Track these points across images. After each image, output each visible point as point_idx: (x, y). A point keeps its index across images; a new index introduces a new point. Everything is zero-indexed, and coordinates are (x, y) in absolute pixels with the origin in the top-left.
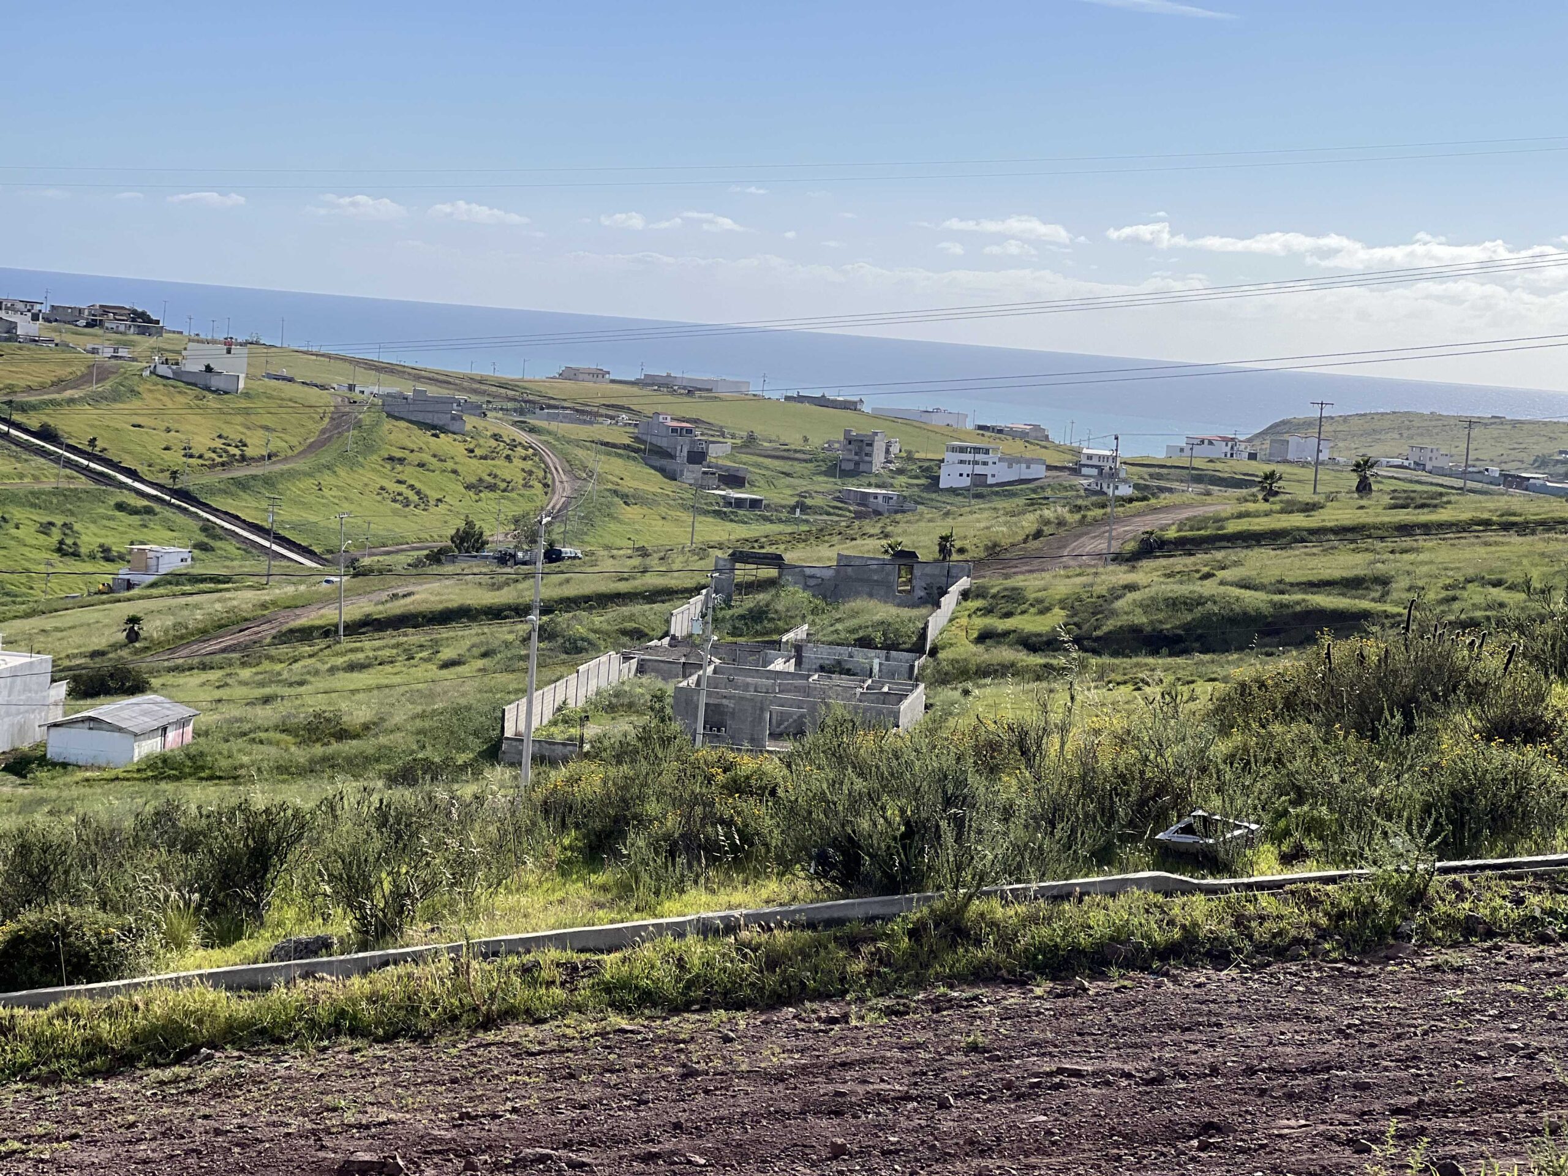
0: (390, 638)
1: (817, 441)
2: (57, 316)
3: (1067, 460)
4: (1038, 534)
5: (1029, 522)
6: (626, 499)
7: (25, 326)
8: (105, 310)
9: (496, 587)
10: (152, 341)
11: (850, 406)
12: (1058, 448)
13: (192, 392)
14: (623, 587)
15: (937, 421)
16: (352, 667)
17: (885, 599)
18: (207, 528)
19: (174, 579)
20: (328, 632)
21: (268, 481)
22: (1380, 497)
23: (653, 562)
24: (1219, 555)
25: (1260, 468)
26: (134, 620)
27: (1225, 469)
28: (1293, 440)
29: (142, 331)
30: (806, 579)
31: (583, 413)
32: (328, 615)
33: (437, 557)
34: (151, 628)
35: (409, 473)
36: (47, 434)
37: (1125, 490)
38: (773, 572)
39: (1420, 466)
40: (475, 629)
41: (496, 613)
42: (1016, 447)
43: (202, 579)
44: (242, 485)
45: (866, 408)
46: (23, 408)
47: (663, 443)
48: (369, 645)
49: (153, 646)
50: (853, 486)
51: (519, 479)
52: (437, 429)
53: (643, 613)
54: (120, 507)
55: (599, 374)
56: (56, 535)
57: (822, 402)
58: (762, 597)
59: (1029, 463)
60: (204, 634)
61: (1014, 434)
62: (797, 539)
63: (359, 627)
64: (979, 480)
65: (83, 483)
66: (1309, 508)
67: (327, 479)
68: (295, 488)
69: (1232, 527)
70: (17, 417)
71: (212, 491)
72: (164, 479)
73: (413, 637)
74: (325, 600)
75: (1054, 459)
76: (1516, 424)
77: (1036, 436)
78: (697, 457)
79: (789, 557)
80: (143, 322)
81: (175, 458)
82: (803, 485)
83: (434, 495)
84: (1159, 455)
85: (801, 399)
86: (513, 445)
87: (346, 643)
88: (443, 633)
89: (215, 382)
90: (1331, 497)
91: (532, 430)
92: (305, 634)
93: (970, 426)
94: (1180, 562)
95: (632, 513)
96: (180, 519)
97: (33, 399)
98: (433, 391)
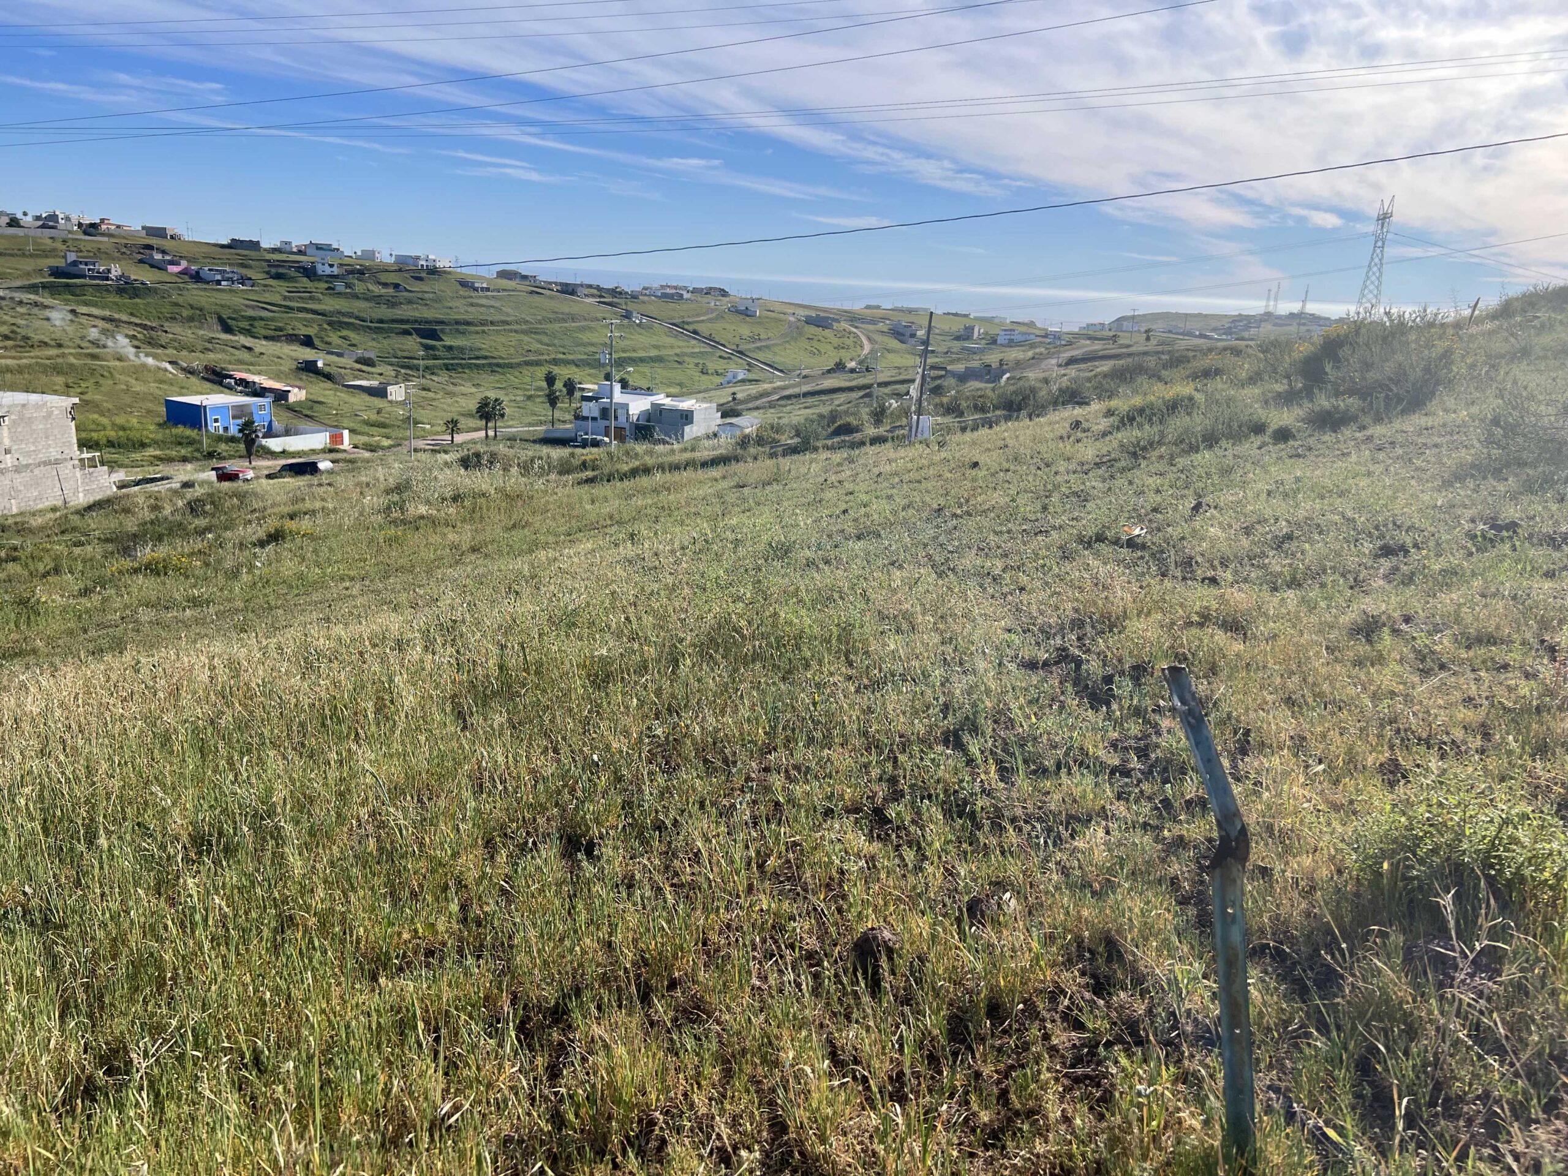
0: (817, 398)
1: (954, 329)
2: (695, 291)
3: (1042, 333)
4: (1033, 358)
5: (1030, 354)
6: (889, 351)
7: (686, 295)
8: (711, 288)
9: (850, 381)
10: (727, 299)
11: (966, 316)
12: (1040, 329)
13: (742, 317)
14: (893, 379)
15: (996, 321)
16: (805, 408)
17: (981, 381)
18: (749, 364)
19: (743, 381)
20: (797, 396)
21: (767, 347)
22: (1153, 342)
23: (902, 370)
24: (1096, 363)
25: (1112, 334)
26: (734, 394)
27: (1098, 334)
28: (1125, 323)
29: (723, 296)
30: (954, 374)
31: (873, 321)
32: (796, 390)
33: (829, 371)
34: (739, 396)
35: (815, 343)
36: (695, 332)
37: (1063, 343)
38: (943, 373)
39: (1170, 332)
40: (845, 395)
41: (850, 389)
42: (1024, 329)
43: (750, 381)
44: (759, 348)
45: (972, 317)
46: (688, 323)
47: (901, 331)
48: (810, 400)
49: (741, 402)
50: (967, 344)
51: (852, 344)
52: (825, 327)
53: (901, 388)
54: (720, 357)
55: (878, 307)
56: (701, 366)
57: (956, 315)
58: (939, 382)
59: (1029, 334)
60: (756, 398)
61: (1024, 324)
62: (952, 362)
63: (805, 395)
64: (1011, 341)
65: (709, 349)
66: (1128, 346)
67: (787, 346)
68: (776, 349)
69: (1101, 353)
70: (686, 327)
71: (750, 350)
72: (734, 347)
73: (824, 398)
74: (793, 386)
75: (1038, 332)
76: (1206, 316)
77: (1031, 324)
78: (913, 335)
79: (949, 368)
80: (723, 293)
81: (737, 340)
82: (950, 344)
83: (823, 351)
84: (1076, 330)
85: (949, 314)
86: (850, 333)
87: (803, 400)
88: (835, 396)
89: (749, 313)
90: (1136, 343)
91: (856, 327)
92: (788, 397)
93: (1008, 321)
94: (1083, 366)
95: (890, 356)
96: (740, 361)
97: (690, 320)
98: (822, 314)
